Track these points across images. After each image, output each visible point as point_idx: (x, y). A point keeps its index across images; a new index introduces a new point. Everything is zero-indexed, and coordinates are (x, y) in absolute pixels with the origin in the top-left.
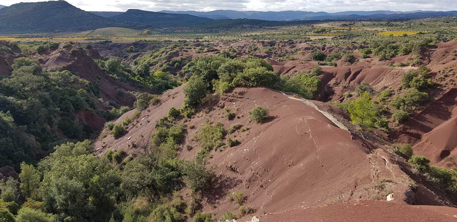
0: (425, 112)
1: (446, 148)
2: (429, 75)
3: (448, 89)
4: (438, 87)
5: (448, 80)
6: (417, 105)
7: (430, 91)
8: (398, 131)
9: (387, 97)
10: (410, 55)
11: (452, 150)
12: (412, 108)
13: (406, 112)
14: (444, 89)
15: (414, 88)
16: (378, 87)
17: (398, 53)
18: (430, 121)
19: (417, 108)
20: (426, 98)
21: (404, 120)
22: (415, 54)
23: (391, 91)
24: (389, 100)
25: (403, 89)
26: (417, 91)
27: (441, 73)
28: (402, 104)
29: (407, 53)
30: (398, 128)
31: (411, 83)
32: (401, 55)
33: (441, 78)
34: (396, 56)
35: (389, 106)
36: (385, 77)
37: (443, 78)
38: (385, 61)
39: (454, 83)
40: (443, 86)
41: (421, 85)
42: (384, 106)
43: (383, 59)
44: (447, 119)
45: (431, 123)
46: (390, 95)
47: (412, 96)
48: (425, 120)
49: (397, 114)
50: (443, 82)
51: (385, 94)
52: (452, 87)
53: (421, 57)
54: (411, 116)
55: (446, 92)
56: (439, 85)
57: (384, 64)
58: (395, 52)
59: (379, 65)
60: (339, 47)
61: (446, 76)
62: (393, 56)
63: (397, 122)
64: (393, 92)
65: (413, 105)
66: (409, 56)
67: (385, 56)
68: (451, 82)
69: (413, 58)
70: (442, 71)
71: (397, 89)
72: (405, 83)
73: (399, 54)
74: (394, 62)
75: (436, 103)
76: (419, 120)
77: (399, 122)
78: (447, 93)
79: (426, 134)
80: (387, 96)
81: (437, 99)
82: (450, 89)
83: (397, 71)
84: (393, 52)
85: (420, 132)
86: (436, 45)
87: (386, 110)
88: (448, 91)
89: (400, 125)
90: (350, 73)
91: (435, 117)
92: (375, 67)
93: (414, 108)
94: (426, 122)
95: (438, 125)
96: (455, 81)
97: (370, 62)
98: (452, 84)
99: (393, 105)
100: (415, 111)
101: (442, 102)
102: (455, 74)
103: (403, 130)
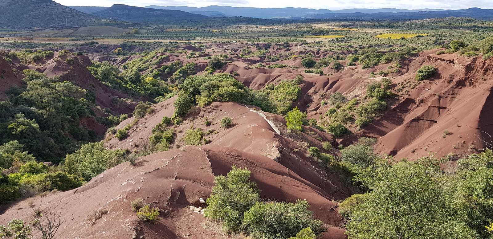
0: (382, 119)
1: (394, 149)
2: (390, 86)
3: (403, 99)
4: (395, 97)
5: (404, 90)
6: (376, 112)
7: (389, 100)
8: (359, 135)
9: (354, 106)
10: (391, 63)
11: (399, 151)
12: (372, 115)
13: (366, 119)
14: (400, 99)
15: (375, 98)
16: (350, 96)
17: (380, 61)
18: (386, 126)
19: (376, 115)
20: (384, 107)
21: (364, 125)
22: (395, 62)
23: (358, 100)
24: (355, 108)
25: (368, 99)
26: (377, 100)
27: (400, 84)
28: (364, 111)
29: (389, 62)
30: (359, 132)
31: (373, 94)
32: (383, 64)
33: (399, 89)
34: (378, 64)
35: (354, 114)
36: (358, 87)
37: (401, 89)
38: (368, 69)
39: (409, 93)
40: (400, 96)
41: (380, 95)
42: (351, 113)
43: (366, 67)
44: (400, 125)
45: (387, 127)
46: (357, 104)
47: (372, 105)
48: (382, 125)
49: (359, 120)
50: (400, 92)
51: (352, 103)
52: (406, 97)
53: (400, 66)
54: (371, 122)
55: (401, 102)
56: (396, 95)
57: (367, 72)
58: (379, 60)
59: (362, 73)
60: (333, 52)
61: (404, 87)
62: (376, 64)
63: (359, 127)
64: (359, 101)
65: (374, 113)
66: (390, 65)
67: (368, 65)
68: (407, 93)
69: (393, 66)
70: (401, 83)
71: (363, 98)
72: (369, 93)
73: (382, 63)
74: (376, 70)
75: (393, 111)
76: (377, 126)
77: (361, 127)
78: (403, 102)
79: (382, 137)
80: (354, 104)
81: (393, 107)
82: (405, 98)
83: (369, 81)
84: (376, 61)
85: (377, 136)
86: (419, 53)
87: (351, 117)
88: (403, 100)
89: (361, 130)
90: (328, 82)
91: (390, 123)
92: (357, 75)
93: (374, 115)
94: (382, 127)
95: (392, 130)
96: (410, 92)
97: (354, 70)
98: (407, 94)
99: (357, 113)
100: (375, 118)
101: (397, 110)
102: (410, 86)
103: (363, 134)
